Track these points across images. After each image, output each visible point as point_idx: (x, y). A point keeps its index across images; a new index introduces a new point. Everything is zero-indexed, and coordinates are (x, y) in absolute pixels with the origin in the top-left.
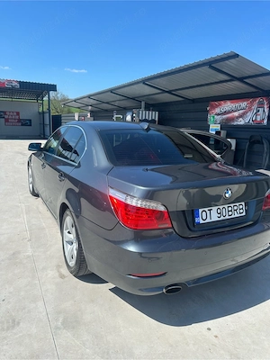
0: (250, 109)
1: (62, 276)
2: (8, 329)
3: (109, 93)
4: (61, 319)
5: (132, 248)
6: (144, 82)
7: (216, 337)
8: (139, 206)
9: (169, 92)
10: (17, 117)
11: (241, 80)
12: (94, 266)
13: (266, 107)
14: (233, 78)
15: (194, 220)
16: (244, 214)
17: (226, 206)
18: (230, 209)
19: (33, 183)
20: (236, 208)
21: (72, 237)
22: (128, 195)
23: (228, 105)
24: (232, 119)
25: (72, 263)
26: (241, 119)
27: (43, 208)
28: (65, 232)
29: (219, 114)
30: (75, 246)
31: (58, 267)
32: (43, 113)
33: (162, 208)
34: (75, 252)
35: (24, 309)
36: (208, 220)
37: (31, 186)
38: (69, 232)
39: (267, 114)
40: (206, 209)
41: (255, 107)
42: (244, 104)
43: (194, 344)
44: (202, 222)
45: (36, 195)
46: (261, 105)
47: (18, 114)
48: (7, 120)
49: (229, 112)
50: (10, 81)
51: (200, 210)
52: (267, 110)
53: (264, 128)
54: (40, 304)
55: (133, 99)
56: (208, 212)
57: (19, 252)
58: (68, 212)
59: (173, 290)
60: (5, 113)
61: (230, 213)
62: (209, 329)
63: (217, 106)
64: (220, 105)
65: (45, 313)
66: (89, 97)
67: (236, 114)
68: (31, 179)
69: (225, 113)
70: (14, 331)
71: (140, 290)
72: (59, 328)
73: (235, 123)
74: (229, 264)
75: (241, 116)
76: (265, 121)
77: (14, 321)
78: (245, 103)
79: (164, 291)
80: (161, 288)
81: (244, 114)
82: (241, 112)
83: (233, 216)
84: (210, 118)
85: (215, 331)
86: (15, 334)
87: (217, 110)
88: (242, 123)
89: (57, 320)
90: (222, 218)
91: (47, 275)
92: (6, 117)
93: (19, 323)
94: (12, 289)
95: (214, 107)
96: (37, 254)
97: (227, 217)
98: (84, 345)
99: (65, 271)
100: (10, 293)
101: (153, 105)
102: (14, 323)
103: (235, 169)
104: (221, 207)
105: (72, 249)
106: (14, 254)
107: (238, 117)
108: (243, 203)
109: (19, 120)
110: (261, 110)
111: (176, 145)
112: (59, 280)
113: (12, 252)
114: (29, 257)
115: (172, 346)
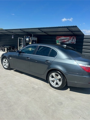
0: (70, 39)
23: (63, 38)
29: (60, 40)
41: (72, 39)
42: (68, 38)
46: (74, 38)
49: (63, 40)
53: (74, 44)
55: (27, 32)
63: (59, 38)
67: (66, 40)
69: (62, 40)
73: (65, 43)
76: (75, 43)
81: (68, 40)
82: (67, 40)
84: (57, 41)
87: (59, 39)
88: (68, 43)
107: (66, 41)
110: (74, 40)
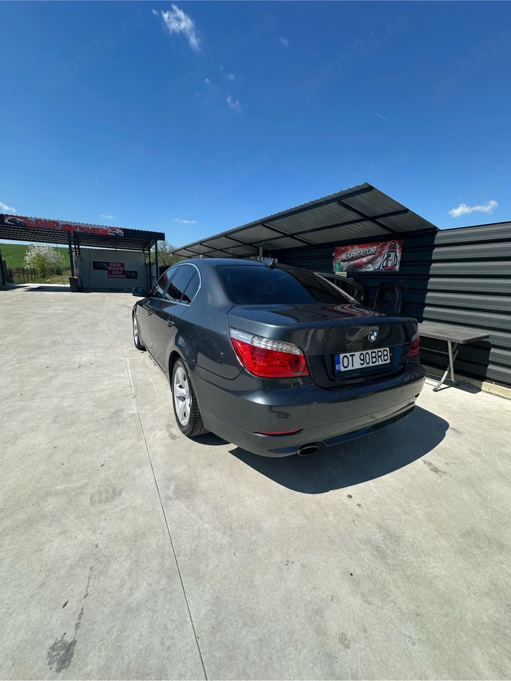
0: (380, 254)
1: (173, 437)
2: (107, 500)
3: (224, 238)
4: (172, 488)
5: (260, 400)
6: (263, 223)
7: (359, 505)
8: (269, 348)
9: (291, 236)
10: (122, 269)
11: (373, 219)
12: (211, 425)
13: (398, 251)
14: (365, 218)
15: (334, 367)
16: (389, 361)
17: (369, 352)
18: (374, 355)
19: (138, 335)
20: (380, 354)
21: (184, 391)
22: (255, 335)
23: (355, 251)
24: (361, 266)
25: (185, 422)
26: (370, 265)
27: (150, 362)
28: (176, 386)
29: (344, 261)
30: (188, 401)
31: (168, 426)
32: (150, 264)
33: (297, 352)
34: (189, 409)
35: (127, 475)
36: (350, 368)
37: (136, 338)
38: (180, 387)
39: (399, 259)
40: (348, 355)
41: (386, 250)
42: (373, 249)
43: (334, 515)
44: (343, 369)
45: (141, 347)
46: (392, 249)
47: (122, 265)
48: (110, 272)
49: (357, 258)
50: (113, 229)
51: (342, 356)
52: (399, 255)
53: (396, 274)
54: (147, 469)
55: (250, 244)
56: (350, 358)
57: (122, 410)
58: (179, 362)
59: (309, 450)
60: (108, 264)
61: (374, 360)
62: (350, 496)
63: (343, 252)
64: (346, 250)
65: (153, 480)
66: (201, 243)
67: (365, 260)
68: (136, 331)
69: (353, 259)
70: (115, 503)
71: (270, 450)
72: (170, 498)
73: (364, 270)
74: (367, 421)
75: (370, 262)
76: (397, 267)
77: (114, 490)
78: (375, 247)
79: (298, 452)
80: (294, 449)
81: (373, 259)
82: (370, 257)
83: (377, 364)
84: (336, 265)
85: (357, 499)
86: (116, 507)
87: (344, 256)
88: (371, 269)
89: (168, 488)
90: (365, 365)
91: (155, 436)
92: (110, 268)
93: (120, 493)
94: (112, 453)
95: (340, 253)
96: (143, 412)
97: (371, 364)
98: (201, 518)
99: (177, 431)
100: (111, 456)
101: (272, 252)
102: (115, 494)
103: (367, 312)
104: (364, 352)
105: (185, 406)
106: (116, 412)
107: (366, 264)
108: (388, 349)
109: (124, 272)
110: (393, 254)
111: (304, 285)
112: (169, 441)
113: (114, 410)
114: (133, 415)
115: (307, 517)
